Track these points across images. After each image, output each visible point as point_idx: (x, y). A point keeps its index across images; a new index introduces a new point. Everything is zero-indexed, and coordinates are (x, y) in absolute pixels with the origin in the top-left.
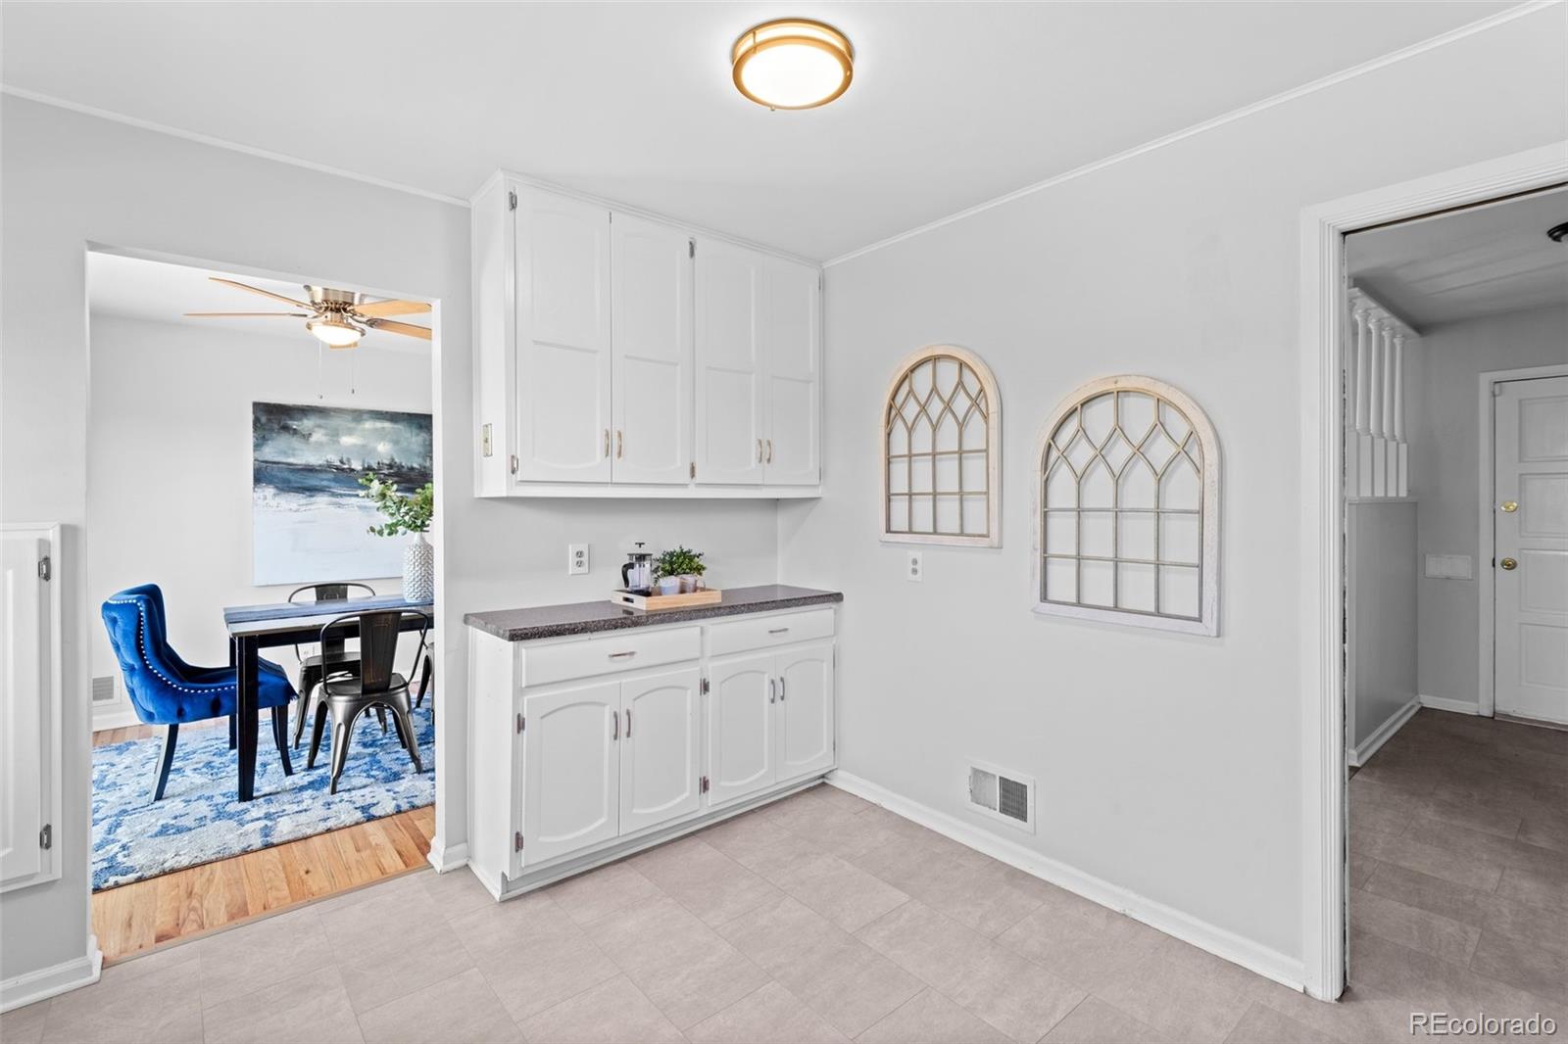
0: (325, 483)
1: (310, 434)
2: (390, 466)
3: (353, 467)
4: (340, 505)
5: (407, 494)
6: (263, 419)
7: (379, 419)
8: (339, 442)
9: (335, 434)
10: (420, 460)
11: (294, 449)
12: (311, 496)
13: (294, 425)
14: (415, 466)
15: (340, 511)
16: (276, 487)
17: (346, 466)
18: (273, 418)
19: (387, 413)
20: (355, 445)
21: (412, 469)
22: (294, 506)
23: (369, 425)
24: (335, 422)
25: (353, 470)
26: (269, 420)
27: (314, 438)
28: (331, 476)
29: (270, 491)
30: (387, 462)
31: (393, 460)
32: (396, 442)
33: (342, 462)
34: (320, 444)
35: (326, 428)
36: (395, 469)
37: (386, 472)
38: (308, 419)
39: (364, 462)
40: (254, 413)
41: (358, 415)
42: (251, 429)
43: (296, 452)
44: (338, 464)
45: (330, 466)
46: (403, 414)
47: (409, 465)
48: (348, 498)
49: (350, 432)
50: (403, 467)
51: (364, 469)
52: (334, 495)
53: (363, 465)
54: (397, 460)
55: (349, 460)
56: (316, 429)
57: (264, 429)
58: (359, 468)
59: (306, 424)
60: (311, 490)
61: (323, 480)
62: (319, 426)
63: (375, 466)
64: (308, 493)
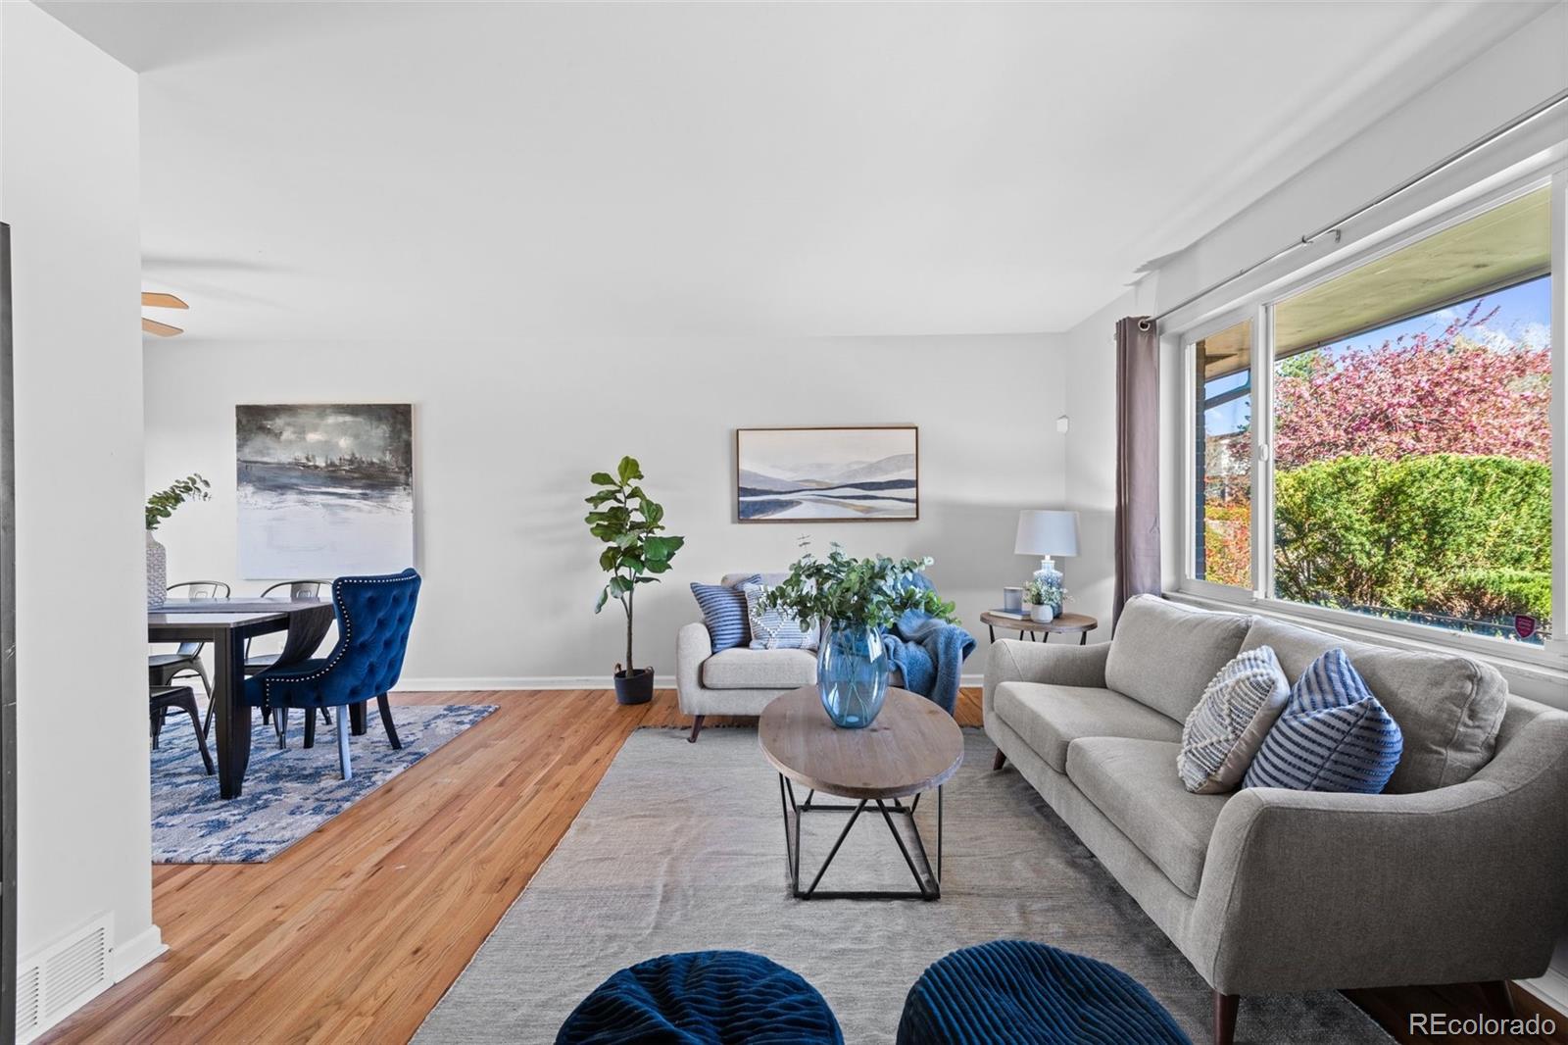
0: (294, 481)
1: (281, 433)
2: (351, 462)
3: (317, 464)
4: (306, 503)
5: (368, 492)
6: (244, 422)
7: (340, 413)
8: (304, 439)
9: (301, 432)
10: (380, 455)
11: (268, 448)
12: (282, 494)
13: (269, 424)
14: (375, 460)
15: (306, 508)
16: (254, 485)
17: (311, 464)
18: (253, 420)
19: (348, 405)
20: (319, 442)
21: (372, 463)
22: (268, 504)
23: (331, 420)
24: (303, 419)
25: (316, 467)
26: (248, 421)
27: (284, 437)
28: (298, 473)
29: (250, 489)
30: (348, 457)
31: (353, 455)
32: (356, 436)
33: (308, 459)
34: (290, 442)
35: (294, 426)
36: (356, 465)
37: (347, 468)
38: (280, 418)
39: (327, 458)
40: (237, 416)
41: (322, 410)
42: (235, 431)
43: (271, 451)
44: (304, 461)
45: (297, 463)
46: (363, 405)
47: (369, 459)
48: (313, 496)
49: (315, 429)
50: (363, 462)
51: (327, 466)
52: (301, 493)
53: (326, 462)
54: (357, 456)
55: (314, 457)
56: (287, 428)
57: (245, 431)
58: (324, 465)
59: (279, 422)
60: (281, 488)
61: (291, 478)
62: (289, 424)
63: (337, 462)
64: (280, 491)
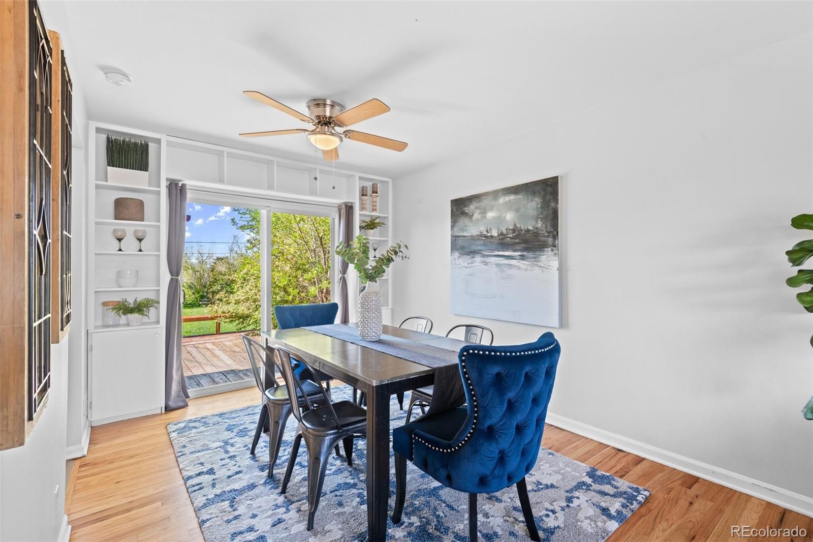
0: (479, 248)
1: (473, 215)
2: (514, 230)
3: (493, 234)
4: (486, 264)
5: (524, 253)
6: (454, 210)
7: (507, 194)
8: (485, 217)
9: (484, 212)
10: (534, 223)
11: (466, 226)
12: (473, 257)
13: (466, 210)
14: (530, 228)
15: (486, 267)
16: (459, 252)
17: (489, 235)
18: (460, 207)
19: (512, 187)
20: (494, 218)
21: (528, 231)
22: (466, 265)
23: (502, 200)
24: (485, 202)
25: (492, 237)
26: (456, 209)
27: (474, 218)
28: (482, 242)
29: (457, 254)
30: (511, 227)
31: (515, 225)
32: (517, 210)
33: (487, 231)
34: (478, 220)
35: (480, 209)
36: (517, 233)
37: (511, 236)
38: (472, 205)
39: (498, 230)
40: (451, 206)
41: (496, 194)
42: (450, 217)
43: (468, 228)
44: (485, 233)
45: (481, 235)
46: (522, 185)
47: (526, 228)
48: (490, 258)
49: (491, 209)
50: (522, 230)
51: (499, 235)
52: (484, 256)
53: (498, 232)
54: (518, 225)
55: (491, 229)
56: (476, 211)
57: (455, 216)
58: (496, 234)
59: (472, 207)
60: (472, 253)
61: (478, 245)
62: (477, 208)
63: (505, 232)
64: (472, 255)
